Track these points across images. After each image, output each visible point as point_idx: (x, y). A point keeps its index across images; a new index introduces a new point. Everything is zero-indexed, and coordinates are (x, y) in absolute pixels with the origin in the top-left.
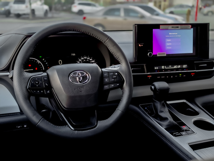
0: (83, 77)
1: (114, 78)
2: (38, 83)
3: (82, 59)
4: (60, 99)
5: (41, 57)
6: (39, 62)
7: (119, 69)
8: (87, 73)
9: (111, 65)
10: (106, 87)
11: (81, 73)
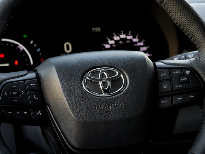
0: (112, 81)
1: (184, 82)
2: (18, 95)
3: (116, 38)
4: (63, 128)
5: (25, 36)
6: (21, 47)
7: (195, 61)
8: (120, 72)
9: (180, 52)
10: (165, 102)
11: (108, 71)
